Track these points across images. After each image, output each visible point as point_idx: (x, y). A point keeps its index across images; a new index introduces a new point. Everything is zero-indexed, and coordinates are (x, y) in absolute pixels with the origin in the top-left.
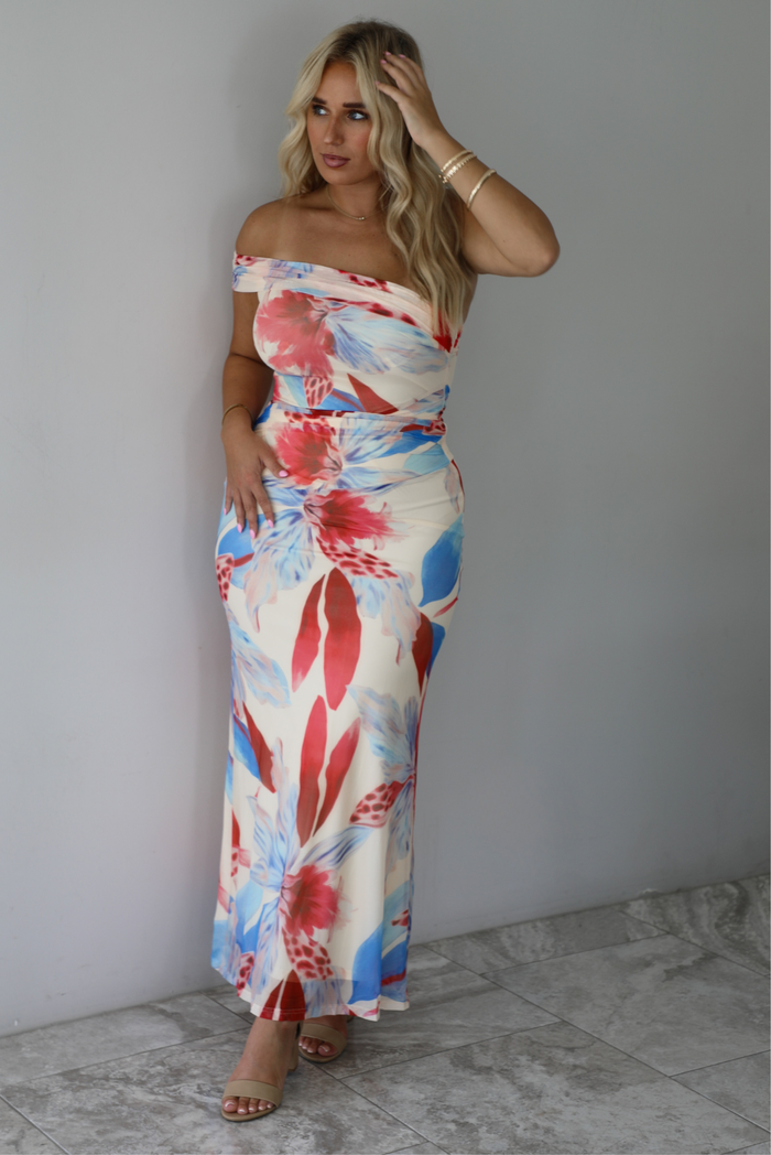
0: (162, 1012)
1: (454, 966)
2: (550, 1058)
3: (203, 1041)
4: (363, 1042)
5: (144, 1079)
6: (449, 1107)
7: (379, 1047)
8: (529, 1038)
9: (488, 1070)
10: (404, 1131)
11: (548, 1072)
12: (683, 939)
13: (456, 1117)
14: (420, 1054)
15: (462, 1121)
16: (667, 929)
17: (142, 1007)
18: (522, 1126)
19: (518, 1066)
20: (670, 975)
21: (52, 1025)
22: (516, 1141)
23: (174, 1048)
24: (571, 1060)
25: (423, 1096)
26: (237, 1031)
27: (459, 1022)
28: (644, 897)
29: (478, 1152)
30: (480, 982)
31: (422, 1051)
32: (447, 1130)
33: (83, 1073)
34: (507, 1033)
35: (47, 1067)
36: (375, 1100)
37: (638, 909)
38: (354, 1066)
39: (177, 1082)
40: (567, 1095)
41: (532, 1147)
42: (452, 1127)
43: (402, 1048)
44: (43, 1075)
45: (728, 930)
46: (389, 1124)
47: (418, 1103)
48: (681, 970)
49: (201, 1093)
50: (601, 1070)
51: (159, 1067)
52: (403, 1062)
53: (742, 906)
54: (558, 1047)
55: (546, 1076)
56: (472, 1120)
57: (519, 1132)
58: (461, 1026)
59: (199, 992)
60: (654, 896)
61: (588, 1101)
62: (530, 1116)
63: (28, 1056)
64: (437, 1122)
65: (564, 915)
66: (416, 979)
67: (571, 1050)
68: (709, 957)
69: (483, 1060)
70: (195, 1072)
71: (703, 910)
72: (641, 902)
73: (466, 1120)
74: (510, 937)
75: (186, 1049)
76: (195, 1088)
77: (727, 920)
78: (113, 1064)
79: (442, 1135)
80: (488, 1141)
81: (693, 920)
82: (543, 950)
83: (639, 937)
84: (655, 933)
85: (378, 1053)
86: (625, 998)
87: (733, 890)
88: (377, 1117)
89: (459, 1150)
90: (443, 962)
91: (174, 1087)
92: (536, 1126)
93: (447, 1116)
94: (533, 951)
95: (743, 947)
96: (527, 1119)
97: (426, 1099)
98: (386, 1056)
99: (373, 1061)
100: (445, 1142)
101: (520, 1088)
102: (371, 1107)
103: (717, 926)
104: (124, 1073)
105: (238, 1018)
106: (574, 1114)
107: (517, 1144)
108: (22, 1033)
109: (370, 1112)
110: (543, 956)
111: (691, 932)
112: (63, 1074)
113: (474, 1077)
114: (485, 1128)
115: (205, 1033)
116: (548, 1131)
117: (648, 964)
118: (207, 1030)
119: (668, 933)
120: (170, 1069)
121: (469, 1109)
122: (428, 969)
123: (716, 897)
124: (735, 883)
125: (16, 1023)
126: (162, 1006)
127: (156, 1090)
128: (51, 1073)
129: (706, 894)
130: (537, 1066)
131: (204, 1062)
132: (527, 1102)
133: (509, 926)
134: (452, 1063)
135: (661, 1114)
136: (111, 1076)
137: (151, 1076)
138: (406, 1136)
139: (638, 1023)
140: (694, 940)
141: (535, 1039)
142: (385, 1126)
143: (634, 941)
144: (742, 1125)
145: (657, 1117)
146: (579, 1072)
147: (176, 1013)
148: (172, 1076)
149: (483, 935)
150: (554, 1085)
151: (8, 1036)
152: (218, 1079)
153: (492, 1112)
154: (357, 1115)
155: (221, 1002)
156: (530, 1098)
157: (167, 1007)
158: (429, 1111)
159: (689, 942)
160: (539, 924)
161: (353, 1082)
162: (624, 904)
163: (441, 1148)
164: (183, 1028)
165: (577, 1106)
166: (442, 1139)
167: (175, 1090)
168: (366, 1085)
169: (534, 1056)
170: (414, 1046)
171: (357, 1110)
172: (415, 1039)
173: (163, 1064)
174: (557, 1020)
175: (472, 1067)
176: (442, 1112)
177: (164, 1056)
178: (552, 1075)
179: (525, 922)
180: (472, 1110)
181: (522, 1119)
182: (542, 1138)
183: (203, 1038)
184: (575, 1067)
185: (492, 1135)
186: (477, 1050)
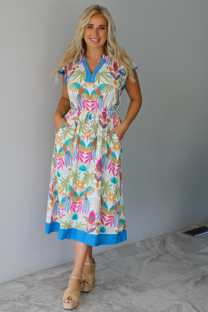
0: (19, 281)
2: (126, 285)
3: (33, 288)
5: (19, 300)
8: (119, 280)
9: (111, 289)
10: (93, 308)
11: (127, 289)
12: (152, 252)
13: (106, 302)
15: (108, 303)
16: (147, 249)
17: (13, 281)
19: (119, 288)
20: (151, 261)
22: (123, 307)
23: (25, 291)
24: (131, 285)
25: (96, 298)
26: (41, 285)
27: (100, 277)
28: (139, 242)
29: (114, 311)
30: (103, 267)
32: (105, 306)
34: (113, 279)
36: (84, 300)
37: (138, 245)
39: (29, 300)
40: (133, 294)
41: (127, 308)
42: (106, 305)
45: (162, 248)
46: (89, 306)
47: (95, 300)
48: (153, 259)
49: (36, 302)
50: (140, 287)
51: (23, 296)
53: (164, 242)
54: (127, 282)
55: (126, 290)
56: (110, 303)
57: (123, 304)
58: (101, 279)
59: (28, 276)
60: (142, 241)
61: (139, 295)
62: (125, 300)
64: (101, 304)
65: (120, 248)
67: (131, 282)
68: (159, 256)
69: (109, 287)
70: (33, 297)
71: (155, 244)
72: (139, 243)
73: (109, 303)
74: (108, 254)
75: (29, 291)
76: (34, 301)
77: (161, 246)
78: (9, 297)
79: (103, 307)
80: (116, 308)
81: (153, 246)
82: (117, 257)
83: (140, 252)
84: (144, 250)
86: (141, 268)
87: (161, 238)
88: (85, 304)
89: (108, 311)
92: (127, 303)
93: (103, 302)
94: (115, 258)
95: (167, 252)
96: (124, 301)
97: (97, 298)
101: (121, 293)
103: (159, 248)
104: (13, 299)
105: (40, 281)
107: (123, 308)
109: (83, 303)
110: (117, 259)
111: (153, 250)
113: (108, 292)
114: (114, 305)
115: (33, 286)
116: (130, 304)
117: (145, 259)
118: (33, 285)
119: (147, 250)
120: (26, 296)
121: (109, 300)
123: (157, 240)
124: (161, 236)
127: (23, 302)
129: (154, 239)
130: (123, 287)
131: (35, 294)
132: (123, 297)
133: (106, 251)
134: (101, 288)
135: (158, 297)
136: (10, 300)
137: (21, 299)
138: (94, 308)
139: (146, 274)
140: (155, 252)
141: (121, 280)
142: (88, 306)
143: (140, 253)
144: (179, 298)
145: (157, 298)
146: (135, 288)
147: (23, 282)
148: (27, 298)
149: (100, 254)
150: (129, 292)
152: (40, 298)
153: (115, 300)
156: (124, 296)
157: (20, 280)
158: (98, 301)
159: (153, 252)
160: (114, 250)
162: (135, 244)
163: (104, 311)
164: (26, 285)
165: (136, 297)
166: (104, 308)
167: (29, 302)
169: (122, 285)
173: (23, 295)
174: (126, 275)
175: (107, 289)
176: (102, 301)
177: (23, 293)
178: (128, 289)
179: (110, 250)
180: (110, 300)
181: (123, 301)
182: (129, 306)
183: (32, 287)
184: (133, 287)
185: (117, 306)
186: (107, 284)
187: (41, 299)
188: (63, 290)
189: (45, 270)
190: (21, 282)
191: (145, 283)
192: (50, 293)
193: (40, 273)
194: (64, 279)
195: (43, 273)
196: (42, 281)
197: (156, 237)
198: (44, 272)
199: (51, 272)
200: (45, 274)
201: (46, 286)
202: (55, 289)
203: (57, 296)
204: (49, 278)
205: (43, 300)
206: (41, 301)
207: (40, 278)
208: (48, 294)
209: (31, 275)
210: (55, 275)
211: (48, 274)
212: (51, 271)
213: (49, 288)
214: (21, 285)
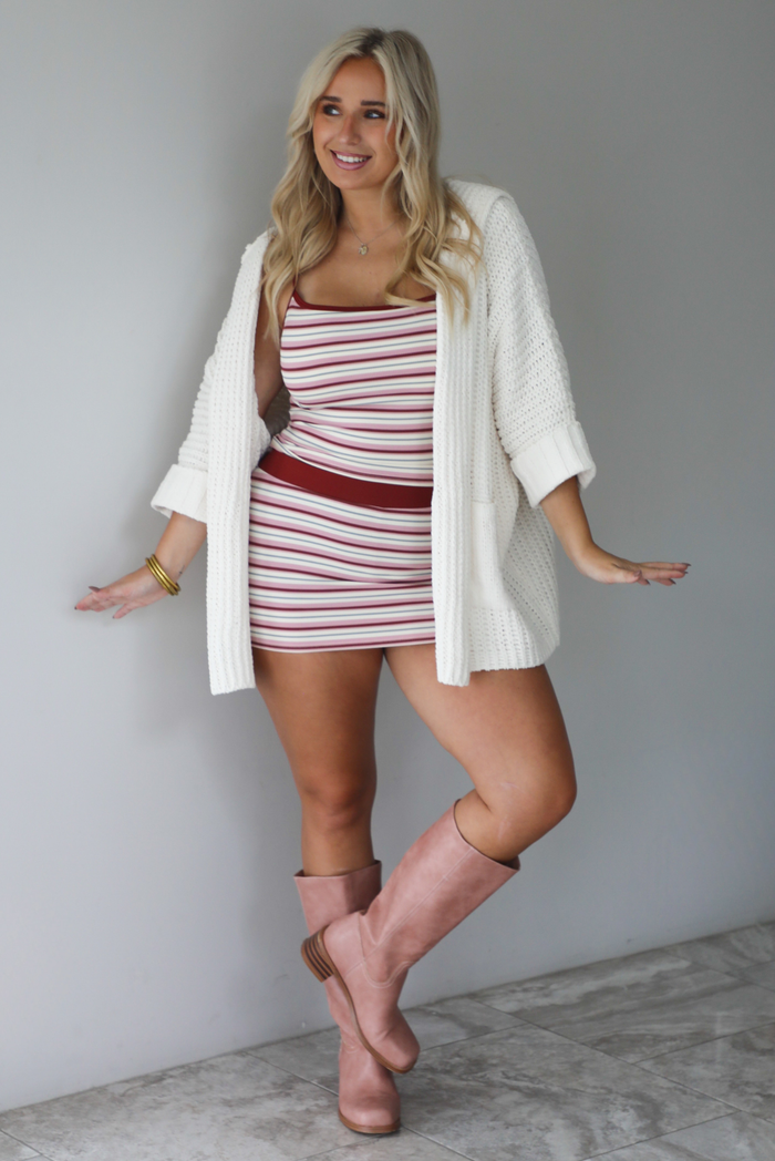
0: (435, 1014)
1: (696, 968)
3: (488, 1036)
4: (641, 1032)
5: (448, 1068)
6: (747, 1084)
7: (657, 1036)
9: (771, 1051)
10: (713, 1105)
13: (757, 1090)
14: (700, 1041)
23: (463, 1042)
25: (719, 1075)
26: (515, 1027)
27: (723, 1013)
30: (728, 980)
31: (702, 1038)
32: (755, 1101)
36: (675, 1079)
38: (643, 1052)
39: (481, 1070)
42: (759, 1098)
43: (681, 1036)
46: (698, 1097)
47: (717, 1081)
49: (508, 1078)
51: (457, 1059)
52: (686, 1048)
59: (462, 997)
63: (326, 1053)
64: (742, 1095)
69: (762, 1044)
70: (494, 1062)
74: (740, 941)
75: (475, 1043)
76: (500, 1074)
79: (752, 1105)
85: (660, 1041)
88: (685, 1093)
90: (684, 964)
91: (480, 1074)
93: (749, 1090)
97: (723, 1076)
98: (668, 1044)
99: (658, 1048)
100: (757, 1111)
102: (675, 1085)
105: (510, 1016)
108: (309, 1035)
109: (675, 1088)
113: (761, 1058)
115: (486, 1030)
118: (486, 1027)
120: (469, 1060)
125: (304, 1025)
126: (431, 1009)
127: (464, 1077)
131: (497, 1053)
133: (734, 931)
134: (734, 1047)
137: (453, 1066)
138: (718, 1107)
142: (695, 1100)
147: (449, 1015)
148: (474, 1065)
149: (712, 940)
151: (298, 1038)
152: (519, 1067)
154: (665, 1091)
155: (488, 1003)
157: (436, 1009)
158: (731, 1086)
161: (647, 1065)
163: (755, 1115)
164: (462, 1025)
166: (753, 1108)
167: (482, 1077)
168: (662, 1067)
170: (692, 1034)
171: (662, 1088)
172: (689, 1028)
173: (459, 1056)
175: (754, 1050)
176: (743, 1087)
177: (457, 1049)
179: (748, 927)
180: (771, 1084)
183: (486, 1034)
186: (752, 1035)
187: (523, 1069)
188: (596, 1045)
189: (520, 983)
190: (442, 1016)
192: (553, 1055)
193: (501, 991)
194: (592, 1013)
195: (513, 991)
196: (516, 1014)
198: (518, 989)
199: (541, 989)
200: (520, 996)
201: (533, 1030)
202: (567, 1041)
203: (579, 1063)
204: (539, 1007)
205: (532, 1073)
206: (525, 1076)
207: (507, 1005)
208: (547, 1055)
209: (472, 996)
210: (557, 999)
211: (531, 995)
212: (539, 985)
213: (543, 1037)
214: (445, 1026)
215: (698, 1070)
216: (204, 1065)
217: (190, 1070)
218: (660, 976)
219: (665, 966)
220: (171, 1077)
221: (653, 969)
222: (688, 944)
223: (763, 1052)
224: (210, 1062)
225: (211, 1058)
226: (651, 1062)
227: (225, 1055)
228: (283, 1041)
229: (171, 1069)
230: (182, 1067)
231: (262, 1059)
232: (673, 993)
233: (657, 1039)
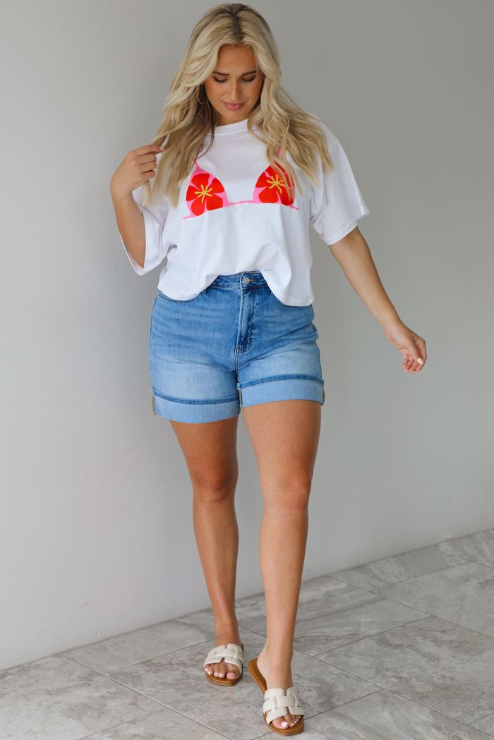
0: (184, 624)
1: (351, 588)
2: (434, 637)
4: (318, 634)
5: (194, 663)
6: (387, 669)
7: (328, 637)
8: (416, 627)
9: (401, 646)
10: (366, 685)
11: (437, 646)
12: (480, 564)
13: (394, 674)
14: (355, 640)
15: (398, 676)
16: (468, 559)
17: (170, 621)
18: (436, 677)
19: (418, 643)
20: (483, 585)
21: (119, 635)
22: (437, 686)
23: (204, 644)
24: (446, 637)
25: (369, 664)
27: (370, 620)
28: (447, 541)
29: (417, 693)
30: (371, 596)
31: (355, 637)
32: (393, 682)
33: (154, 662)
34: (402, 624)
35: (130, 659)
36: (341, 667)
37: (446, 548)
38: (319, 649)
40: (454, 658)
41: (446, 688)
42: (394, 680)
43: (343, 637)
44: (130, 664)
46: (356, 680)
47: (368, 668)
48: (487, 582)
50: (467, 642)
51: (200, 656)
52: (347, 645)
54: (436, 630)
55: (436, 648)
56: (405, 675)
57: (435, 680)
58: (372, 622)
59: (202, 611)
60: (452, 540)
61: (468, 660)
62: (438, 671)
63: (114, 654)
64: (384, 678)
65: (403, 554)
66: (332, 596)
67: (445, 632)
69: (395, 641)
71: (484, 546)
72: (445, 544)
73: (401, 675)
74: (377, 568)
75: (211, 645)
79: (390, 685)
80: (420, 687)
81: (481, 552)
82: (401, 575)
83: (454, 564)
84: (463, 562)
85: (330, 640)
86: (462, 600)
88: (347, 677)
89: (405, 692)
90: (343, 586)
92: (444, 677)
93: (388, 674)
94: (395, 576)
96: (437, 673)
97: (371, 665)
98: (335, 642)
99: (329, 645)
100: (394, 689)
101: (425, 655)
102: (341, 671)
104: (180, 661)
106: (463, 668)
107: (437, 687)
108: (103, 641)
109: (342, 674)
110: (402, 579)
111: (483, 560)
112: (143, 663)
113: (394, 651)
114: (414, 680)
116: (452, 679)
117: (467, 580)
119: (470, 561)
121: (399, 669)
122: (337, 590)
123: (488, 538)
126: (183, 620)
128: (135, 663)
129: (482, 537)
130: (428, 642)
132: (432, 663)
133: (373, 562)
134: (377, 643)
136: (173, 662)
137: (197, 661)
138: (370, 687)
139: (477, 614)
140: (487, 565)
141: (420, 627)
142: (354, 682)
143: (453, 567)
146: (455, 644)
147: (194, 624)
149: (360, 568)
150: (444, 652)
151: (95, 643)
153: (414, 670)
154: (335, 676)
156: (433, 661)
157: (186, 621)
158: (376, 671)
159: (484, 565)
160: (390, 560)
161: (322, 657)
162: (436, 546)
163: (393, 692)
164: (203, 632)
165: (463, 663)
166: (392, 687)
168: (332, 659)
169: (424, 637)
170: (350, 635)
171: (333, 674)
172: (348, 631)
173: (201, 654)
174: (428, 615)
175: (390, 645)
176: (384, 671)
178: (440, 647)
179: (382, 559)
180: (402, 670)
181: (434, 673)
182: (450, 683)
184: (451, 642)
185: (421, 683)
186: (388, 635)
190: (190, 626)
191: (478, 634)
197: (484, 532)
199: (253, 605)
201: (248, 635)
204: (251, 618)
211: (246, 609)
212: (252, 602)
213: (255, 639)
214: (191, 633)
215: (355, 661)
216: (33, 665)
217: (23, 669)
218: (328, 594)
219: (330, 587)
220: (11, 674)
221: (324, 589)
222: (345, 571)
223: (396, 647)
224: (36, 663)
225: (37, 660)
226: (325, 655)
227: (46, 657)
228: (86, 646)
229: (10, 669)
230: (18, 667)
231: (71, 659)
232: (337, 606)
233: (328, 639)
